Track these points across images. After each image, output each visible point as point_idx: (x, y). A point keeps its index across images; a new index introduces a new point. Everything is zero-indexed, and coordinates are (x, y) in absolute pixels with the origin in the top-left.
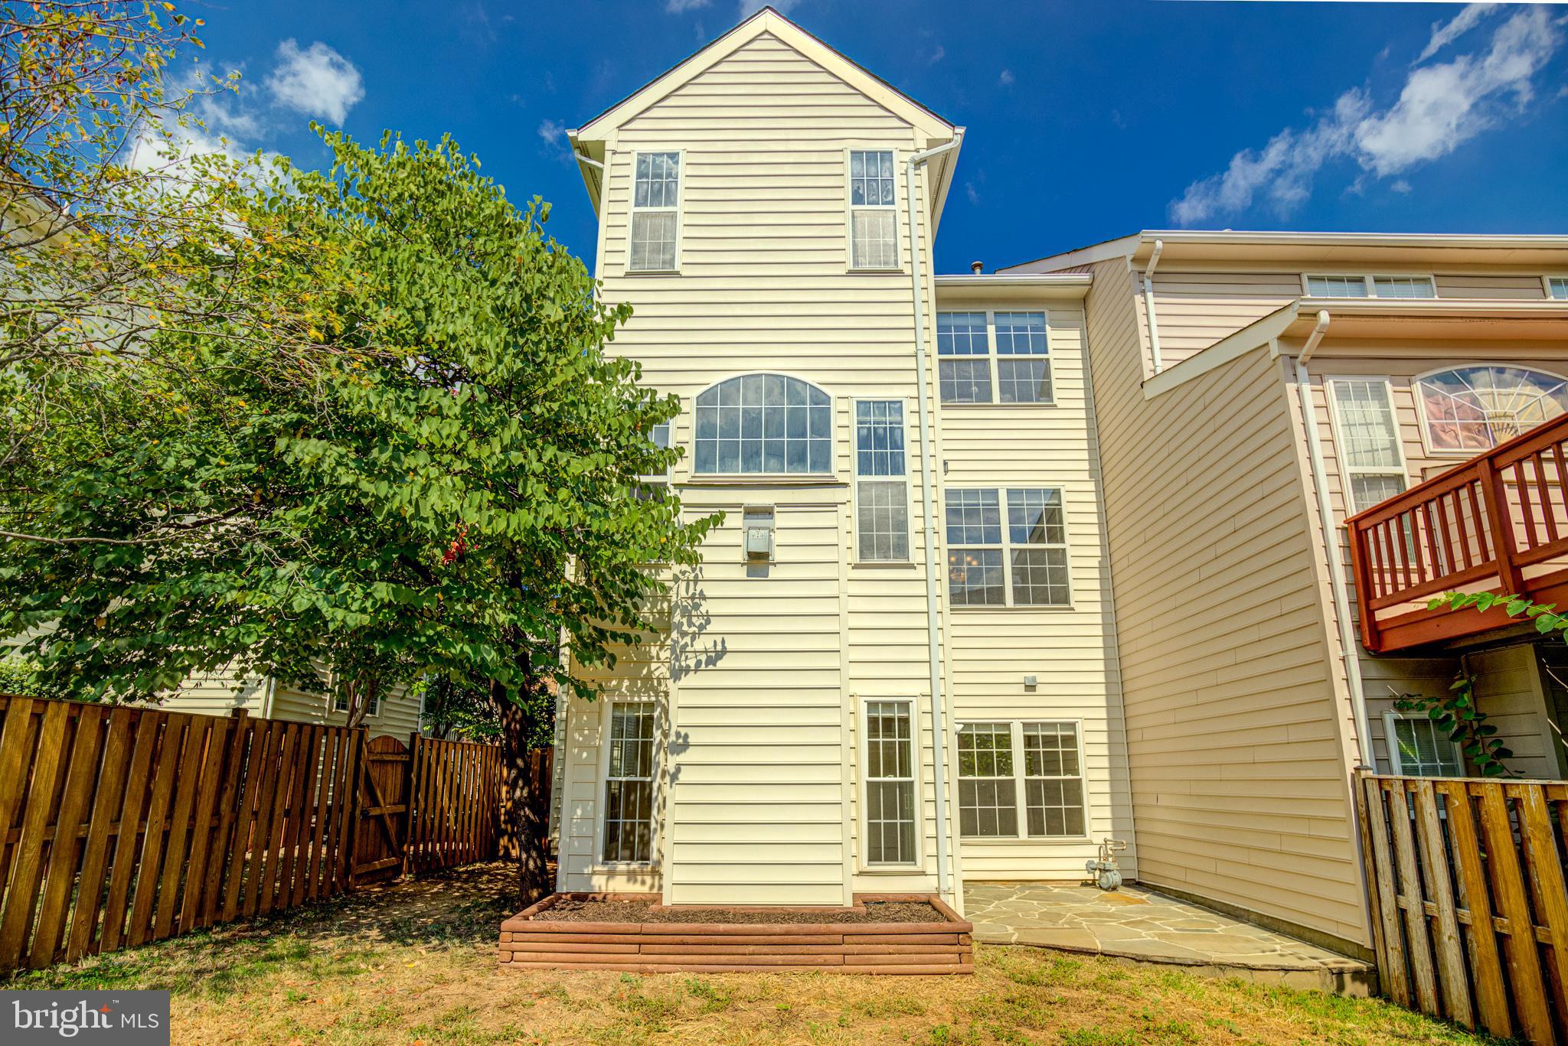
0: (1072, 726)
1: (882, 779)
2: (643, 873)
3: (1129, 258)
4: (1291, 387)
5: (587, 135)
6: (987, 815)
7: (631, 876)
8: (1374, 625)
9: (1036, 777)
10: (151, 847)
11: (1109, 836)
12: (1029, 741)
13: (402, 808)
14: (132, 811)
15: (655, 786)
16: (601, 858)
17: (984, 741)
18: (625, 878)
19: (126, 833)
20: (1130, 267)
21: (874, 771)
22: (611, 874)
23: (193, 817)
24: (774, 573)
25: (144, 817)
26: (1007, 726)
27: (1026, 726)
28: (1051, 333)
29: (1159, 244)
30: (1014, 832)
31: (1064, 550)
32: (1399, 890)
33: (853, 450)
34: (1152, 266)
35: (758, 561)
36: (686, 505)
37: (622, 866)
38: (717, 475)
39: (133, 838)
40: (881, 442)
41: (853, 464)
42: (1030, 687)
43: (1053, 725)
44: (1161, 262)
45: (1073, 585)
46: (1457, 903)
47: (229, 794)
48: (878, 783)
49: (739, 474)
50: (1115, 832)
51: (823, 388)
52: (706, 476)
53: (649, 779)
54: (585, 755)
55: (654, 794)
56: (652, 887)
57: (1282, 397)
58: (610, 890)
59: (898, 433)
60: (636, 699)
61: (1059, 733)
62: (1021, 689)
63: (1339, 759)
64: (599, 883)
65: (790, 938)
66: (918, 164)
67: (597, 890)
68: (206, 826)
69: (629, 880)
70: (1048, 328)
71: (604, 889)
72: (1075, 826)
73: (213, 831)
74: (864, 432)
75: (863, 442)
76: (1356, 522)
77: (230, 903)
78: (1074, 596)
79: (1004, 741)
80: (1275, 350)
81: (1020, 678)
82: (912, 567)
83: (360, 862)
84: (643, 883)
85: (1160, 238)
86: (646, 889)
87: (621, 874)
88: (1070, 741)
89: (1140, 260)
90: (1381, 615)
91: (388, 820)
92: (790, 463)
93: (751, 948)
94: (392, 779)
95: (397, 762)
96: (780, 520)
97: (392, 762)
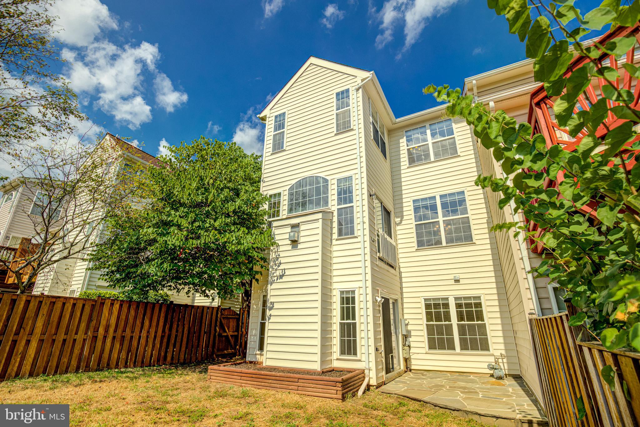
0: (479, 298)
1: (345, 321)
5: (262, 115)
6: (441, 341)
9: (463, 322)
10: (143, 341)
11: (503, 352)
12: (459, 306)
13: (236, 333)
14: (137, 329)
16: (258, 349)
17: (437, 306)
19: (136, 335)
21: (343, 319)
22: (261, 355)
23: (156, 332)
24: (300, 246)
25: (141, 332)
26: (447, 299)
27: (456, 299)
28: (454, 126)
29: (474, 82)
30: (454, 349)
31: (468, 217)
33: (335, 197)
35: (294, 243)
36: (275, 227)
38: (294, 214)
39: (138, 337)
40: (345, 193)
41: (335, 202)
42: (457, 281)
43: (469, 298)
44: (478, 88)
45: (474, 232)
47: (167, 326)
48: (344, 323)
49: (300, 213)
50: (506, 350)
51: (326, 177)
52: (291, 215)
54: (255, 313)
59: (351, 188)
61: (473, 302)
62: (453, 282)
65: (282, 378)
66: (357, 90)
67: (257, 360)
68: (160, 335)
70: (453, 124)
71: (260, 360)
72: (485, 346)
73: (162, 337)
74: (340, 190)
75: (339, 194)
77: (169, 359)
78: (475, 237)
79: (446, 306)
81: (452, 277)
82: (356, 237)
83: (219, 350)
85: (474, 80)
88: (479, 305)
91: (230, 337)
92: (316, 206)
93: (270, 381)
94: (233, 324)
95: (234, 318)
96: (302, 227)
97: (232, 318)
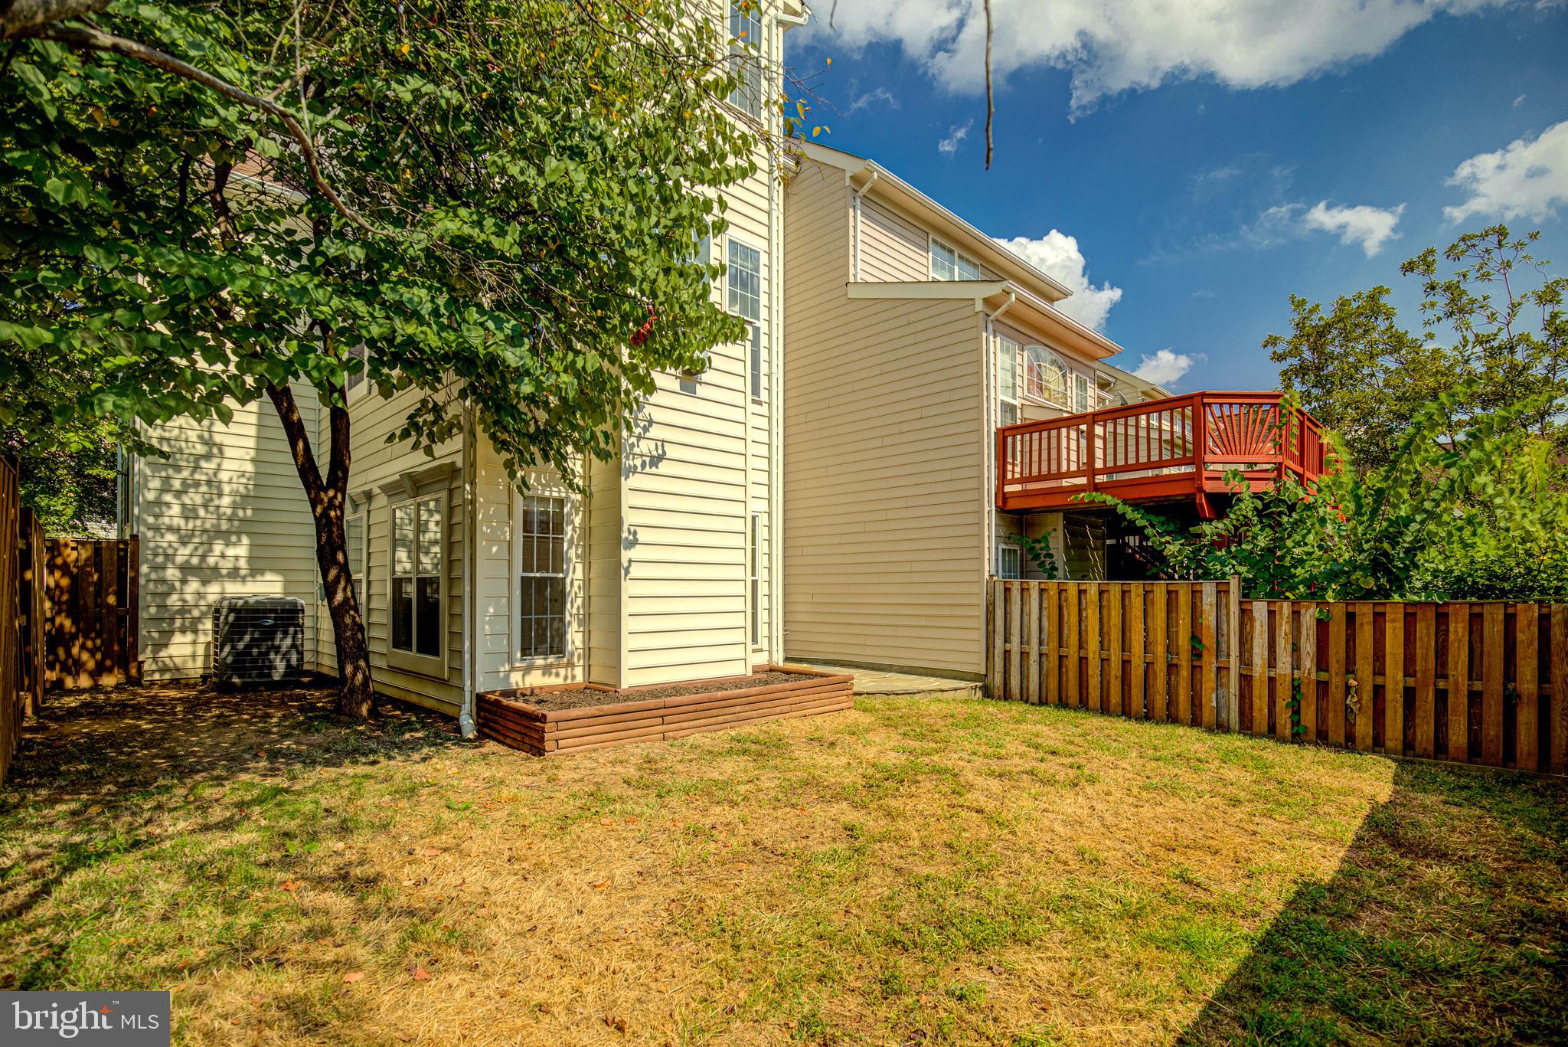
2: (559, 666)
3: (848, 174)
4: (984, 334)
7: (547, 670)
8: (1004, 494)
15: (568, 581)
16: (519, 655)
18: (540, 672)
20: (848, 182)
22: (527, 670)
24: (700, 391)
29: (876, 176)
32: (1007, 640)
33: (723, 284)
34: (864, 190)
35: (689, 378)
37: (539, 661)
40: (744, 285)
41: (724, 298)
44: (871, 190)
46: (1040, 644)
53: (561, 575)
54: (494, 549)
55: (568, 588)
56: (566, 678)
57: (978, 338)
58: (528, 685)
59: (755, 280)
60: (547, 494)
63: (981, 570)
64: (516, 679)
66: (777, 24)
67: (514, 687)
69: (544, 674)
71: (521, 685)
74: (733, 271)
75: (732, 280)
76: (1004, 430)
80: (979, 306)
82: (760, 404)
84: (557, 675)
86: (560, 681)
87: (538, 668)
89: (857, 180)
90: (1008, 489)
